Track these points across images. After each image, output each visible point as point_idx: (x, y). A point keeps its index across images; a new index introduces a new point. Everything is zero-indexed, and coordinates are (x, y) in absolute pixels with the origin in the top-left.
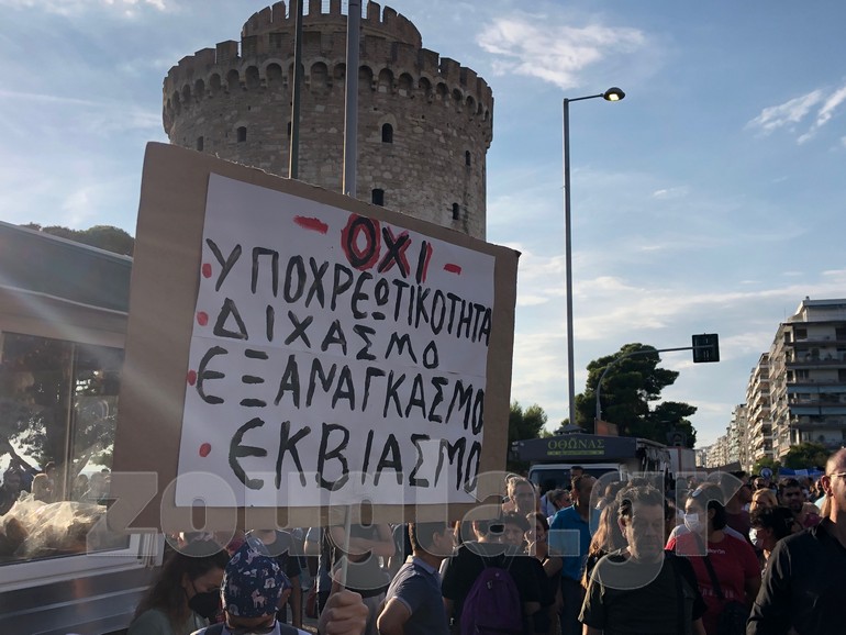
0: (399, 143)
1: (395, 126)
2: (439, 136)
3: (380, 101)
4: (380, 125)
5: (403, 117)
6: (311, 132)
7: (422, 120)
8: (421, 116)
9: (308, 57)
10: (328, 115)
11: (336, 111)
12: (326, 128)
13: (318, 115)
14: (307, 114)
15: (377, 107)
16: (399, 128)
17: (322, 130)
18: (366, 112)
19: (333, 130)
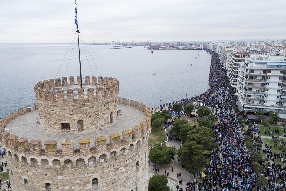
0: (101, 185)
1: (98, 178)
2: (122, 169)
3: (90, 169)
4: (91, 180)
5: (103, 172)
6: (56, 189)
7: (113, 168)
8: (112, 166)
9: (50, 157)
10: (65, 181)
11: (68, 178)
12: (63, 187)
13: (59, 181)
14: (53, 180)
15: (89, 172)
16: (101, 178)
17: (61, 188)
18: (84, 176)
19: (67, 187)
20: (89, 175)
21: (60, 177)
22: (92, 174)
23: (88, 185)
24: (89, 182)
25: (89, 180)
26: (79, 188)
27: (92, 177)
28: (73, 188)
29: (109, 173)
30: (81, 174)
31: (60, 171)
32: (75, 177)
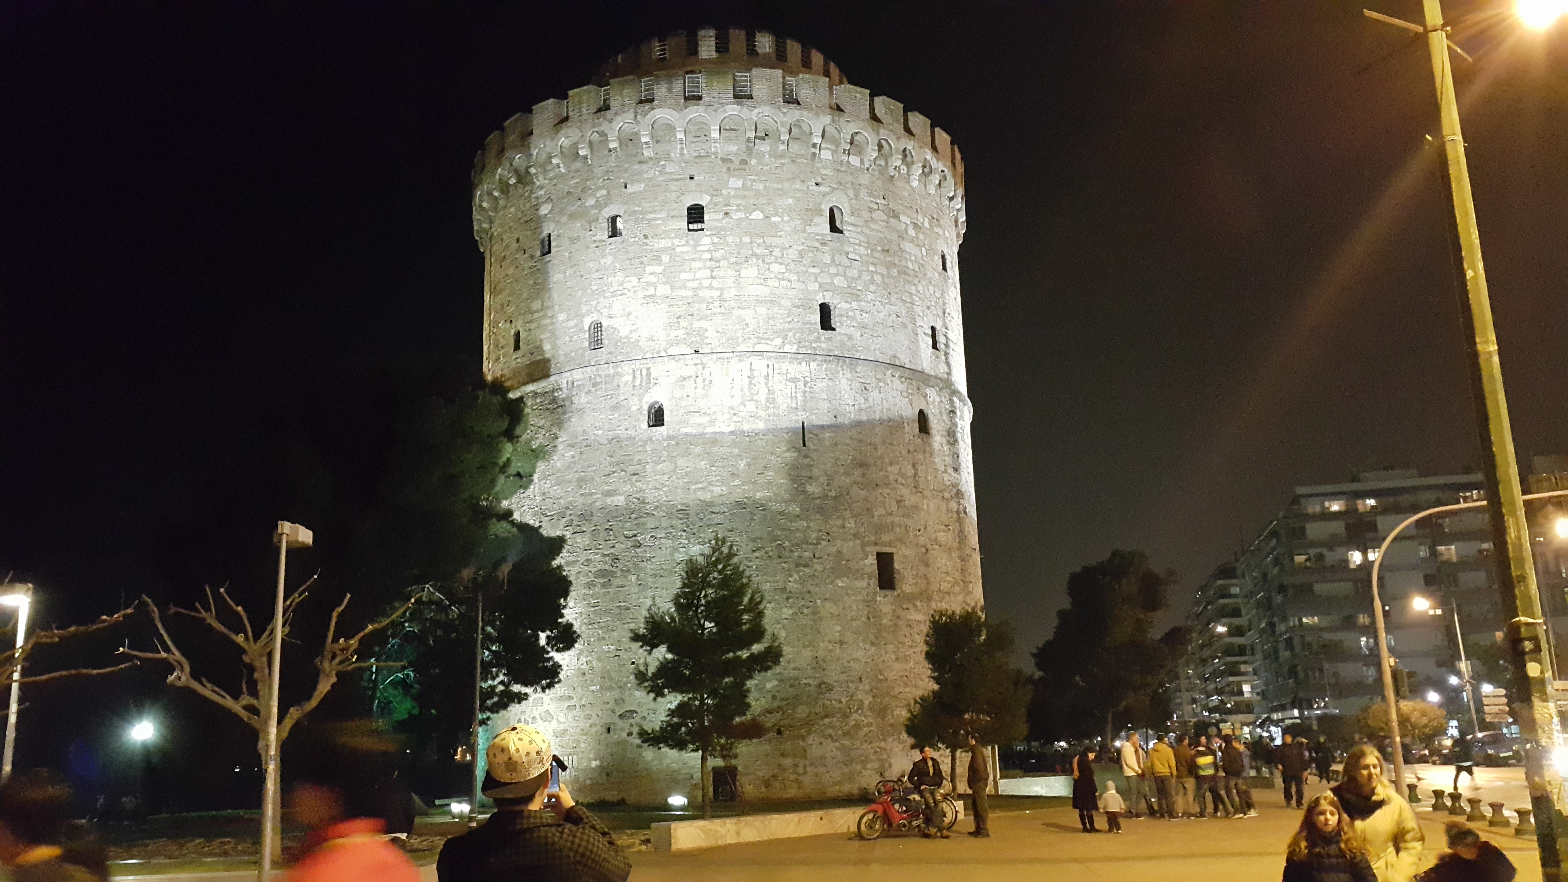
0: (852, 235)
1: (846, 210)
2: (907, 225)
3: (823, 172)
4: (826, 208)
5: (857, 197)
6: (723, 218)
7: (883, 202)
8: (882, 193)
9: (716, 106)
10: (747, 193)
11: (761, 186)
12: (746, 212)
13: (733, 193)
14: (716, 192)
15: (819, 180)
16: (852, 214)
17: (741, 215)
18: (805, 188)
19: (757, 215)
20: (821, 189)
21: (736, 183)
22: (828, 190)
23: (817, 220)
24: (820, 213)
25: (821, 204)
26: (793, 224)
27: (827, 198)
28: (774, 219)
29: (875, 210)
30: (798, 181)
31: (737, 161)
32: (780, 186)
